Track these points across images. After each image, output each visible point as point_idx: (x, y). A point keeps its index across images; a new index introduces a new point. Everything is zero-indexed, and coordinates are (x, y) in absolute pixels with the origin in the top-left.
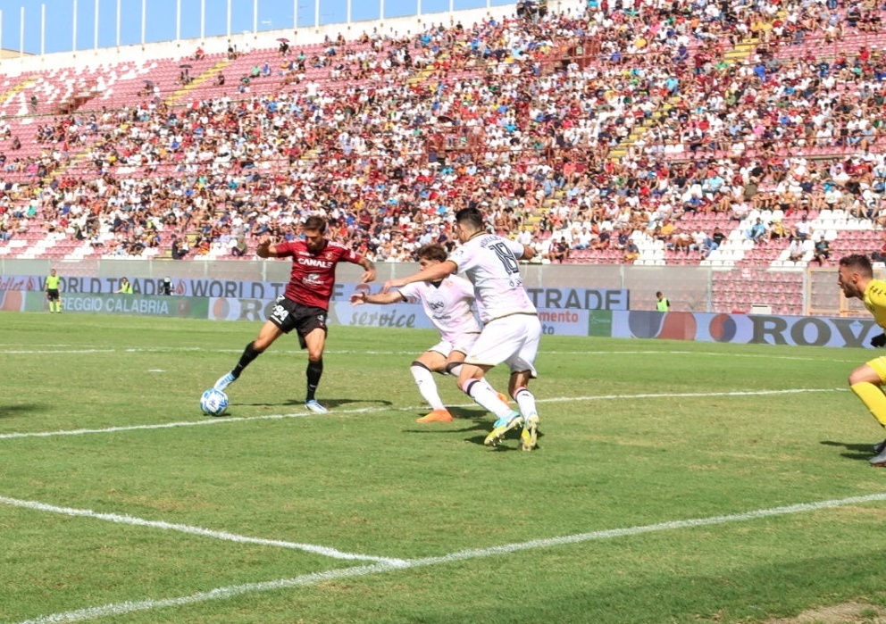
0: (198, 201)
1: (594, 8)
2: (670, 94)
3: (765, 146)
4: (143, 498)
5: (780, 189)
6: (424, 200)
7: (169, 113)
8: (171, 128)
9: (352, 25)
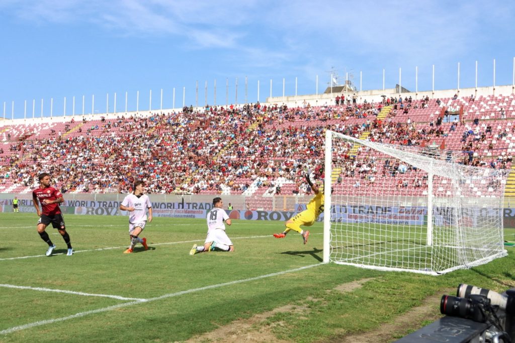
0: (71, 173)
1: (208, 110)
2: (232, 139)
3: (261, 157)
4: (50, 281)
5: (266, 170)
6: (152, 173)
7: (61, 141)
8: (62, 147)
9: (127, 113)
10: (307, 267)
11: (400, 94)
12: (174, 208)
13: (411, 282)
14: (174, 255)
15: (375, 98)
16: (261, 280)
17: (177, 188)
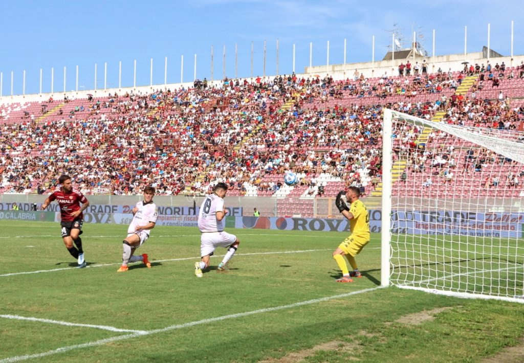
0: (50, 168)
1: (227, 85)
2: (259, 123)
3: (298, 146)
4: (24, 307)
5: (304, 164)
6: (154, 168)
7: (36, 127)
8: (37, 134)
9: (121, 89)
10: (359, 292)
11: (489, 59)
12: (183, 214)
13: (502, 314)
14: (183, 274)
15: (453, 66)
16: (298, 308)
17: (186, 188)
